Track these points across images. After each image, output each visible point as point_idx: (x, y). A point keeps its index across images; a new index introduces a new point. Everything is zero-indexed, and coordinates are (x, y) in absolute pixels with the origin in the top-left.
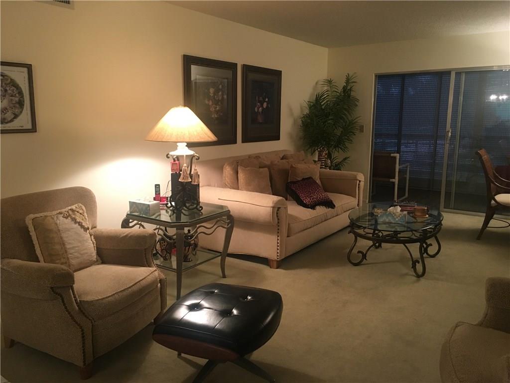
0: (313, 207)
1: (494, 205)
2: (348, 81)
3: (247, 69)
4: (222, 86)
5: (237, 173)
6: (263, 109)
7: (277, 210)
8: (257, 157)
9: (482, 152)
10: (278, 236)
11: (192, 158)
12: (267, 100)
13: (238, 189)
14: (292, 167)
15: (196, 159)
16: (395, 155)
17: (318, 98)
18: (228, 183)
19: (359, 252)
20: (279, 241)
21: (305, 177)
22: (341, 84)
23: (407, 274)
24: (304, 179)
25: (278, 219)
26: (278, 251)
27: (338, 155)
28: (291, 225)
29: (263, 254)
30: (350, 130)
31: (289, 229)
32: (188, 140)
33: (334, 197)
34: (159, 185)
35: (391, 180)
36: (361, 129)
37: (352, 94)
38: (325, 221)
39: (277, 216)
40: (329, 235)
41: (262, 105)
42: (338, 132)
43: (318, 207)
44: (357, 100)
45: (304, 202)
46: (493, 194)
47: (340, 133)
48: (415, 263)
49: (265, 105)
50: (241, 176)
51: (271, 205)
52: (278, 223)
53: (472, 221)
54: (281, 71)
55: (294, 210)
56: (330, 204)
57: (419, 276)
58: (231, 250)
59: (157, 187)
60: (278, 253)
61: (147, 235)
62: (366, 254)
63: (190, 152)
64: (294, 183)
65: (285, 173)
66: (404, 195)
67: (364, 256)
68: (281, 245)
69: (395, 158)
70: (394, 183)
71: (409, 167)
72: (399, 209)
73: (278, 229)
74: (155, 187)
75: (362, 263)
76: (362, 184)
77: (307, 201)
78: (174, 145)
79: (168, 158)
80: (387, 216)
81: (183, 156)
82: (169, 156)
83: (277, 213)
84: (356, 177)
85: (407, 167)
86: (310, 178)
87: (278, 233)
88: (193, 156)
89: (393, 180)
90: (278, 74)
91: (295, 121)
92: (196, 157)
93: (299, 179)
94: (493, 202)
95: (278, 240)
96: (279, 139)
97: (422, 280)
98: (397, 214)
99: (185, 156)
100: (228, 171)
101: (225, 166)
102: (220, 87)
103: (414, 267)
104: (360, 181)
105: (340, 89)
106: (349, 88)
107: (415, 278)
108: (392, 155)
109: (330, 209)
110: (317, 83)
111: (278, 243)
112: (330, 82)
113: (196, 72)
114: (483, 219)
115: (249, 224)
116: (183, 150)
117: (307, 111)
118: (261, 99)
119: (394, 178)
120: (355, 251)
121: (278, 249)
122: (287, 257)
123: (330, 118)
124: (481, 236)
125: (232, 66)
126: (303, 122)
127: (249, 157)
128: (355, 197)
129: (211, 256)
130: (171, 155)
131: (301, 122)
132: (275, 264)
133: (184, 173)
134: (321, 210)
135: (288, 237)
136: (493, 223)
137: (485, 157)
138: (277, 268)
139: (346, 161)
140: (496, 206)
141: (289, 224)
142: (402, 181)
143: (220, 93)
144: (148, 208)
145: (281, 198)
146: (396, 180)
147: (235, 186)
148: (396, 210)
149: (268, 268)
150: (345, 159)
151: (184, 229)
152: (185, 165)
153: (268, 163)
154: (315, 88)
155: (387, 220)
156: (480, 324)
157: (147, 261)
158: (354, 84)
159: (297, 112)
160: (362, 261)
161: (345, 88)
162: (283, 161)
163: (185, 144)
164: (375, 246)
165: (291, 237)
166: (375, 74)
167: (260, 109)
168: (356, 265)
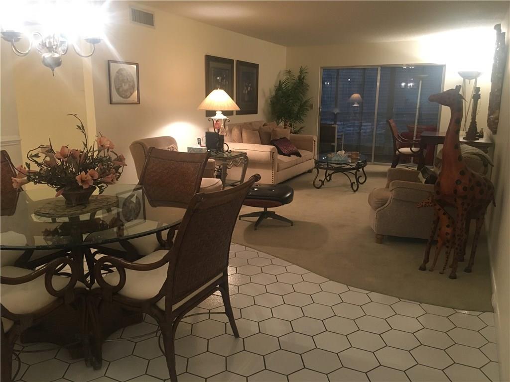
0: (289, 155)
1: (397, 154)
2: (301, 71)
3: (239, 63)
5: (241, 133)
6: (248, 91)
7: (272, 153)
8: (251, 124)
9: (391, 121)
10: (273, 171)
11: (225, 121)
12: (250, 85)
13: (242, 143)
14: (273, 130)
15: (228, 121)
17: (280, 85)
19: (320, 180)
20: (273, 173)
21: (282, 137)
22: (296, 74)
24: (281, 138)
27: (298, 125)
29: (263, 182)
30: (304, 107)
31: (278, 167)
32: (222, 110)
33: (301, 151)
35: (332, 144)
36: (311, 107)
37: (305, 81)
40: (299, 174)
41: (247, 89)
42: (296, 109)
43: (292, 156)
44: (308, 86)
45: (283, 152)
46: (398, 148)
48: (352, 184)
49: (249, 89)
50: (244, 135)
51: (269, 150)
53: (385, 168)
54: (258, 65)
55: (280, 157)
56: (299, 155)
57: (355, 191)
59: (199, 139)
60: (273, 181)
63: (224, 117)
64: (276, 140)
65: (269, 134)
67: (323, 183)
69: (334, 128)
70: (334, 146)
72: (344, 152)
73: (273, 166)
76: (316, 143)
77: (285, 151)
78: (214, 113)
79: (209, 121)
80: (337, 156)
84: (312, 138)
85: (342, 135)
86: (285, 138)
87: (273, 168)
89: (334, 144)
90: (256, 66)
91: (266, 101)
93: (279, 138)
94: (397, 152)
96: (257, 113)
97: (357, 193)
98: (342, 155)
99: (222, 119)
100: (236, 132)
101: (234, 129)
102: (225, 76)
103: (352, 186)
104: (315, 141)
105: (296, 78)
106: (302, 77)
107: (353, 192)
108: (333, 126)
109: (299, 157)
110: (280, 73)
111: (273, 175)
112: (289, 72)
113: (212, 64)
115: (256, 163)
116: (220, 116)
117: (273, 94)
118: (247, 84)
119: (334, 142)
120: (317, 179)
121: (273, 178)
123: (292, 98)
125: (231, 61)
128: (312, 151)
131: (270, 101)
133: (222, 129)
134: (293, 157)
135: (277, 171)
137: (393, 124)
139: (302, 129)
140: (399, 155)
141: (278, 164)
143: (224, 80)
145: (274, 147)
146: (336, 144)
148: (342, 152)
150: (301, 128)
151: (226, 161)
152: (222, 125)
153: (257, 128)
154: (279, 75)
155: (337, 159)
158: (307, 74)
159: (268, 95)
160: (321, 186)
161: (300, 78)
162: (265, 127)
163: (221, 112)
164: (327, 180)
165: (279, 172)
166: (321, 68)
167: (246, 91)
168: (318, 188)
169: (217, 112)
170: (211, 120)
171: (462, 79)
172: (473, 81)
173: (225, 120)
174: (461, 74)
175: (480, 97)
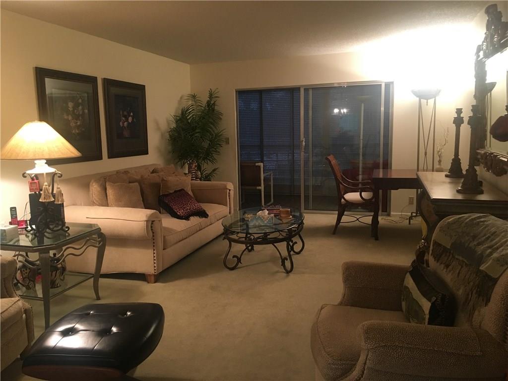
0: (187, 218)
1: (343, 203)
2: (211, 96)
3: (108, 83)
4: (82, 101)
5: (105, 189)
6: (129, 124)
7: (151, 223)
8: (126, 172)
9: (331, 158)
10: (154, 250)
11: (54, 177)
12: (132, 114)
13: (107, 205)
14: (163, 180)
15: (59, 177)
16: (259, 164)
17: (184, 113)
18: (97, 201)
19: (234, 257)
20: (155, 255)
21: (177, 190)
22: (205, 99)
23: (277, 272)
24: (176, 192)
25: (153, 233)
26: (155, 265)
27: (207, 167)
28: (166, 237)
29: (139, 270)
30: (216, 142)
31: (165, 242)
32: (47, 157)
33: (206, 207)
34: (15, 208)
35: (258, 188)
36: (227, 141)
37: (216, 108)
38: (200, 230)
39: (152, 230)
40: (204, 244)
41: (127, 120)
42: (206, 144)
43: (192, 218)
44: (221, 114)
45: (178, 214)
46: (342, 193)
47: (208, 145)
48: (283, 261)
49: (130, 119)
50: (110, 192)
51: (145, 219)
52: (153, 236)
53: (327, 219)
54: (144, 86)
55: (169, 222)
56: (203, 214)
57: (288, 272)
58: (104, 269)
59: (13, 210)
60: (155, 267)
61: (5, 263)
62: (241, 257)
63: (52, 170)
64: (166, 196)
65: (156, 186)
66: (270, 201)
67: (239, 260)
68: (158, 259)
69: (259, 167)
70: (260, 190)
71: (272, 174)
72: (267, 212)
73: (154, 243)
74: (11, 210)
75: (238, 267)
76: (232, 193)
77: (180, 212)
78: (31, 163)
79: (25, 177)
80: (257, 220)
81: (43, 174)
82: (25, 175)
83: (151, 227)
84: (226, 187)
85: (270, 175)
86: (183, 190)
87: (154, 246)
88: (54, 174)
89: (260, 188)
90: (142, 88)
91: (162, 135)
92: (58, 175)
93: (171, 192)
94: (343, 200)
95: (154, 253)
96: (147, 153)
97: (291, 275)
98: (266, 217)
99: (45, 174)
100: (95, 188)
101: (91, 183)
102: (80, 101)
103: (283, 264)
104: (230, 190)
105: (204, 103)
106: (212, 102)
107: (285, 274)
108: (257, 164)
109: (204, 219)
110: (181, 98)
111: (154, 257)
112: (194, 97)
113: (50, 84)
114: (336, 216)
115: (122, 240)
116: (42, 168)
117: (174, 125)
118: (125, 113)
119: (260, 186)
120: (230, 256)
121: (155, 263)
122: (165, 270)
123: (197, 131)
124: (336, 231)
125: (92, 80)
126: (170, 135)
127: (117, 173)
128: (226, 205)
129: (82, 278)
130: (29, 174)
131: (168, 136)
132: (153, 278)
133: (45, 192)
134: (195, 220)
135: (164, 249)
136: (344, 219)
137: (333, 162)
138: (155, 282)
139: (215, 172)
140: (346, 204)
141: (164, 237)
142: (267, 187)
143: (80, 108)
144: (5, 234)
145: (155, 211)
146: (262, 188)
147: (105, 203)
148: (264, 213)
149: (145, 283)
150: (214, 170)
151: (49, 253)
152: (46, 183)
153: (138, 177)
154: (180, 102)
155: (257, 224)
156: (341, 304)
157: (7, 292)
158: (217, 99)
159: (164, 126)
160: (237, 264)
161: (208, 103)
162: (153, 174)
163: (45, 161)
164: (248, 249)
165: (169, 250)
166: (236, 90)
167: (126, 123)
168: (232, 269)
169: (36, 162)
170: (28, 177)
171: (418, 99)
172: (431, 102)
173: (53, 175)
174: (416, 94)
175: (463, 120)
